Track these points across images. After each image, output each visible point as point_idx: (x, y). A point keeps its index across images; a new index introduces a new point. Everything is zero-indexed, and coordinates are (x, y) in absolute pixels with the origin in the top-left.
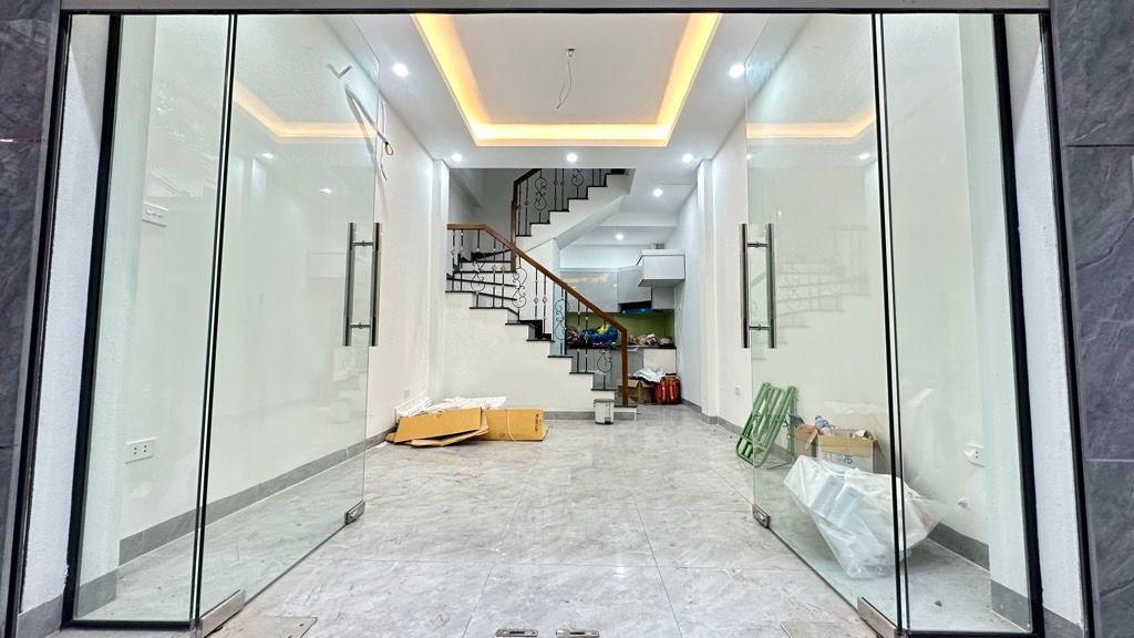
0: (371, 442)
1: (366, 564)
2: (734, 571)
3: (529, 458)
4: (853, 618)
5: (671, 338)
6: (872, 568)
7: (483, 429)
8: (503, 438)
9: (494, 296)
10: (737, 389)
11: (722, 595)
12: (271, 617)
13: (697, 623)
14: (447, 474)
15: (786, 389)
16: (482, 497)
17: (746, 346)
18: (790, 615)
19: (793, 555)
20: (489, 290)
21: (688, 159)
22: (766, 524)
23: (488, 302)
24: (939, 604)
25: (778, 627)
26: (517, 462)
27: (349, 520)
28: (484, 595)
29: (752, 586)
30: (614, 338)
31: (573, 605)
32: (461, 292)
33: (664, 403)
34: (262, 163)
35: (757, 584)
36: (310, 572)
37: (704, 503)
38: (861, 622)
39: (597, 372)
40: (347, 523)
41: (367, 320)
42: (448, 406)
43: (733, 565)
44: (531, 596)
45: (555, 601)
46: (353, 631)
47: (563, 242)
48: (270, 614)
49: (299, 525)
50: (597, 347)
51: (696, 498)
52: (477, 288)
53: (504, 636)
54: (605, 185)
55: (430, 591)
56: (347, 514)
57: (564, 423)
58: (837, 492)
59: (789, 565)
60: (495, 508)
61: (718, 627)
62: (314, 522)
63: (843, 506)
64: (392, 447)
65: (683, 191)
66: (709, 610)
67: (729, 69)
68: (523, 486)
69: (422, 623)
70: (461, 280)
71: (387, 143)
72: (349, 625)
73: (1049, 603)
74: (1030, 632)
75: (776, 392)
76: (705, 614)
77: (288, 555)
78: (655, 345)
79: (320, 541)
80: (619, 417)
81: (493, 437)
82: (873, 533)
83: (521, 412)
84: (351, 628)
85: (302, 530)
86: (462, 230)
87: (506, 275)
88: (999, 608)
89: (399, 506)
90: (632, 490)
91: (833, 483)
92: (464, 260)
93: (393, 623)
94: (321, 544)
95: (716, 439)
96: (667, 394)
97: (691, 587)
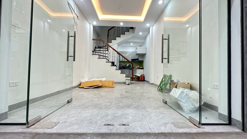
0: (74, 87)
1: (72, 111)
2: (159, 112)
3: (111, 91)
4: (188, 121)
5: (143, 67)
6: (191, 111)
7: (101, 85)
8: (105, 87)
9: (103, 56)
10: (158, 77)
11: (157, 117)
12: (48, 122)
13: (152, 122)
14: (92, 94)
15: (169, 75)
16: (100, 98)
17: (162, 63)
18: (173, 120)
19: (172, 109)
20: (102, 54)
21: (148, 25)
22: (166, 103)
23: (102, 57)
24: (206, 118)
25: (171, 123)
26: (109, 91)
27: (68, 102)
28: (101, 117)
29: (164, 115)
30: (130, 67)
31: (122, 119)
32: (96, 54)
33: (141, 81)
34: (48, 22)
35: (165, 114)
36: (58, 112)
37: (151, 99)
38: (190, 122)
39: (127, 73)
40: (68, 103)
41: (73, 55)
42: (92, 80)
43: (159, 111)
44: (112, 117)
45: (118, 118)
46: (68, 125)
47: (119, 45)
48: (47, 121)
49: (56, 103)
50: (126, 69)
51: (149, 98)
52: (99, 54)
53: (106, 125)
54: (129, 31)
55: (88, 116)
56: (68, 101)
57: (119, 84)
58: (183, 94)
59: (172, 111)
60: (103, 100)
61: (157, 123)
62: (60, 103)
63: (184, 97)
64: (79, 88)
65: (146, 33)
66: (155, 120)
67: (158, 2)
68: (110, 96)
69: (86, 123)
70: (96, 52)
71: (78, 17)
72: (67, 124)
73: (233, 116)
74: (228, 123)
75: (167, 76)
76: (154, 121)
77: (53, 109)
78: (139, 68)
79: (61, 106)
80: (131, 83)
81: (103, 87)
82: (191, 103)
83: (109, 81)
84: (68, 124)
85: (57, 104)
86: (96, 40)
87: (106, 51)
88: (220, 119)
89: (81, 100)
90: (135, 97)
91: (182, 92)
92: (96, 48)
93: (78, 123)
94: (62, 107)
95: (153, 87)
96: (141, 79)
97: (150, 115)
